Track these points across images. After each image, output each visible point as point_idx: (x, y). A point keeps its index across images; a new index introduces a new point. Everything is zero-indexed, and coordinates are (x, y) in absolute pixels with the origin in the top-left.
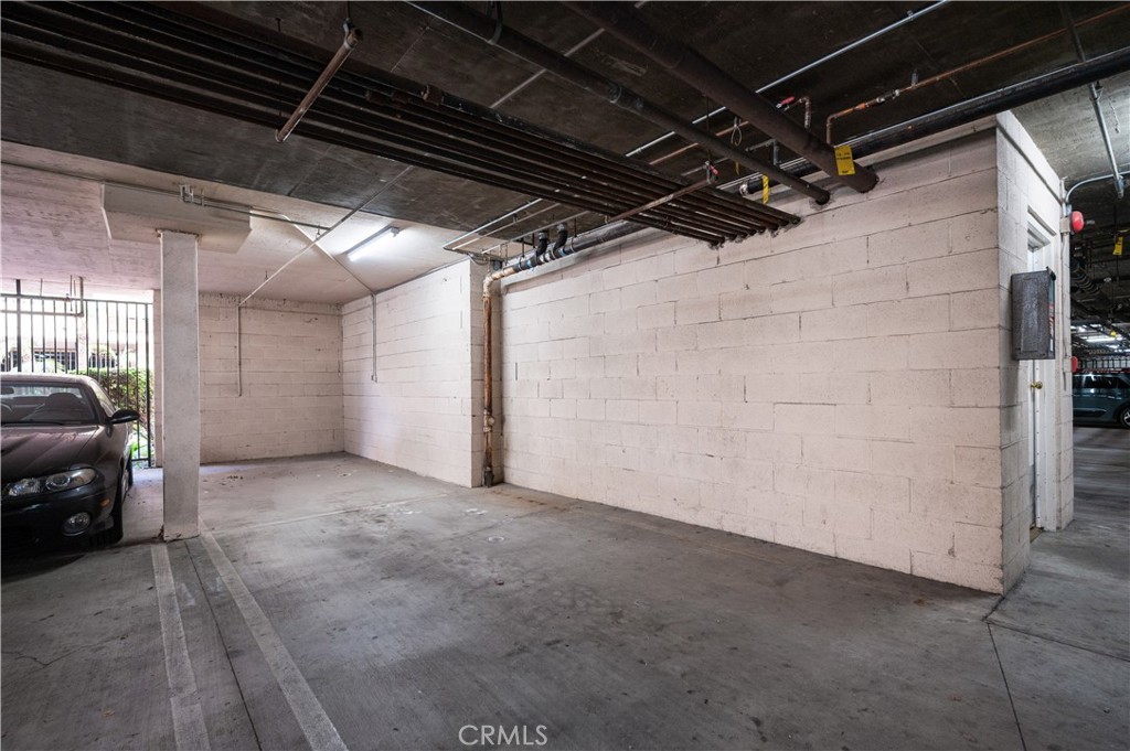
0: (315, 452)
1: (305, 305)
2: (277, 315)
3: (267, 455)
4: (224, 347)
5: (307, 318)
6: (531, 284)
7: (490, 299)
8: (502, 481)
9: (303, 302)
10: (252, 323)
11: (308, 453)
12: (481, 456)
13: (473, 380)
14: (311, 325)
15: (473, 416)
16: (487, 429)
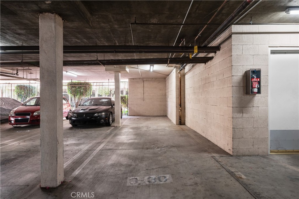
0: (160, 115)
1: (157, 79)
2: (151, 82)
3: (149, 115)
4: (140, 90)
5: (158, 82)
6: (188, 73)
7: (180, 77)
8: (184, 124)
9: (157, 78)
10: (146, 84)
11: (158, 115)
12: (178, 117)
13: (176, 98)
14: (159, 84)
15: (176, 107)
16: (180, 111)
